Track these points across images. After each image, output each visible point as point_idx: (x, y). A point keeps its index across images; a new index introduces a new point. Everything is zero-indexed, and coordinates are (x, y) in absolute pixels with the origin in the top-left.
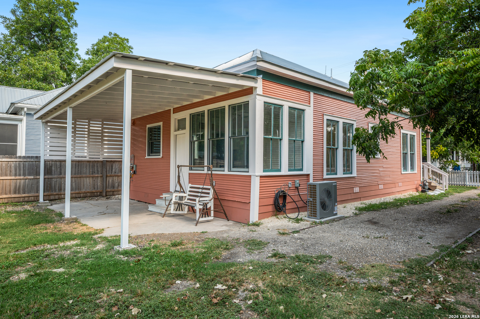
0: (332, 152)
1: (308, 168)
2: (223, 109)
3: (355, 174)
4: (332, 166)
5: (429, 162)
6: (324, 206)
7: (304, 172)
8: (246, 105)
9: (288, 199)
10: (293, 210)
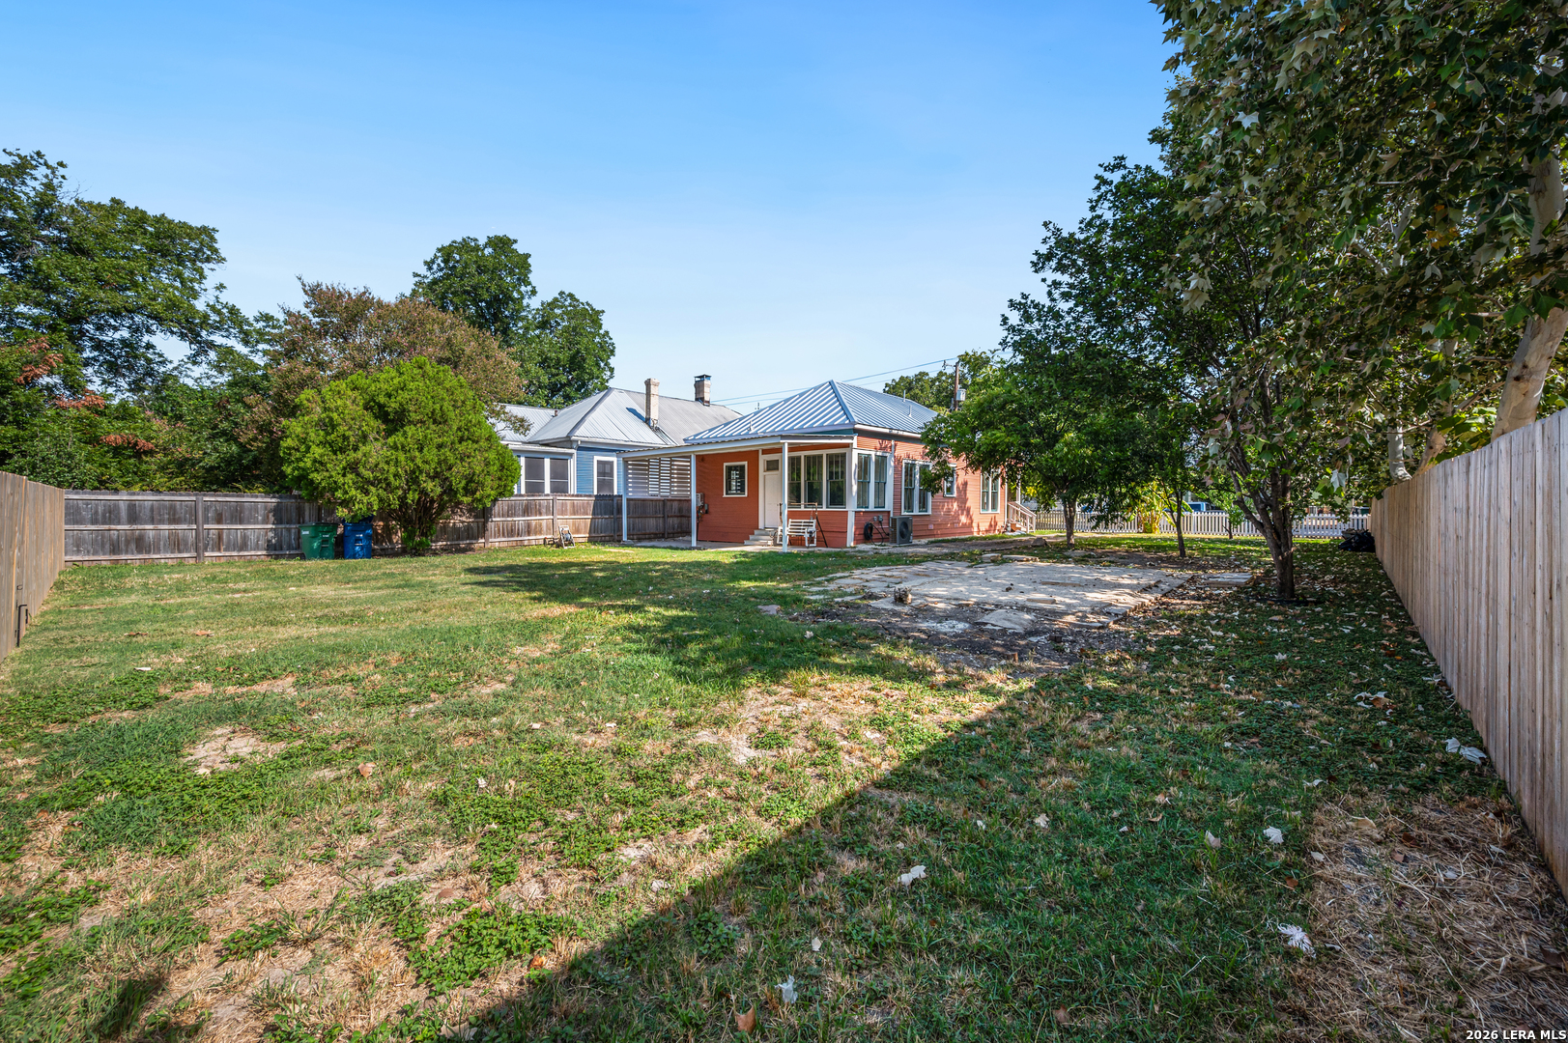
0: (909, 492)
1: (889, 506)
2: (821, 456)
3: (930, 512)
4: (909, 507)
5: (1018, 502)
6: (902, 535)
7: (886, 509)
8: (844, 455)
9: (874, 531)
10: (878, 540)
